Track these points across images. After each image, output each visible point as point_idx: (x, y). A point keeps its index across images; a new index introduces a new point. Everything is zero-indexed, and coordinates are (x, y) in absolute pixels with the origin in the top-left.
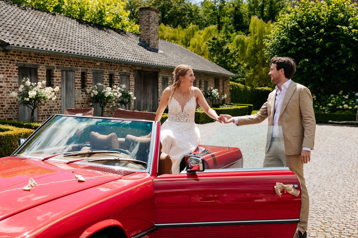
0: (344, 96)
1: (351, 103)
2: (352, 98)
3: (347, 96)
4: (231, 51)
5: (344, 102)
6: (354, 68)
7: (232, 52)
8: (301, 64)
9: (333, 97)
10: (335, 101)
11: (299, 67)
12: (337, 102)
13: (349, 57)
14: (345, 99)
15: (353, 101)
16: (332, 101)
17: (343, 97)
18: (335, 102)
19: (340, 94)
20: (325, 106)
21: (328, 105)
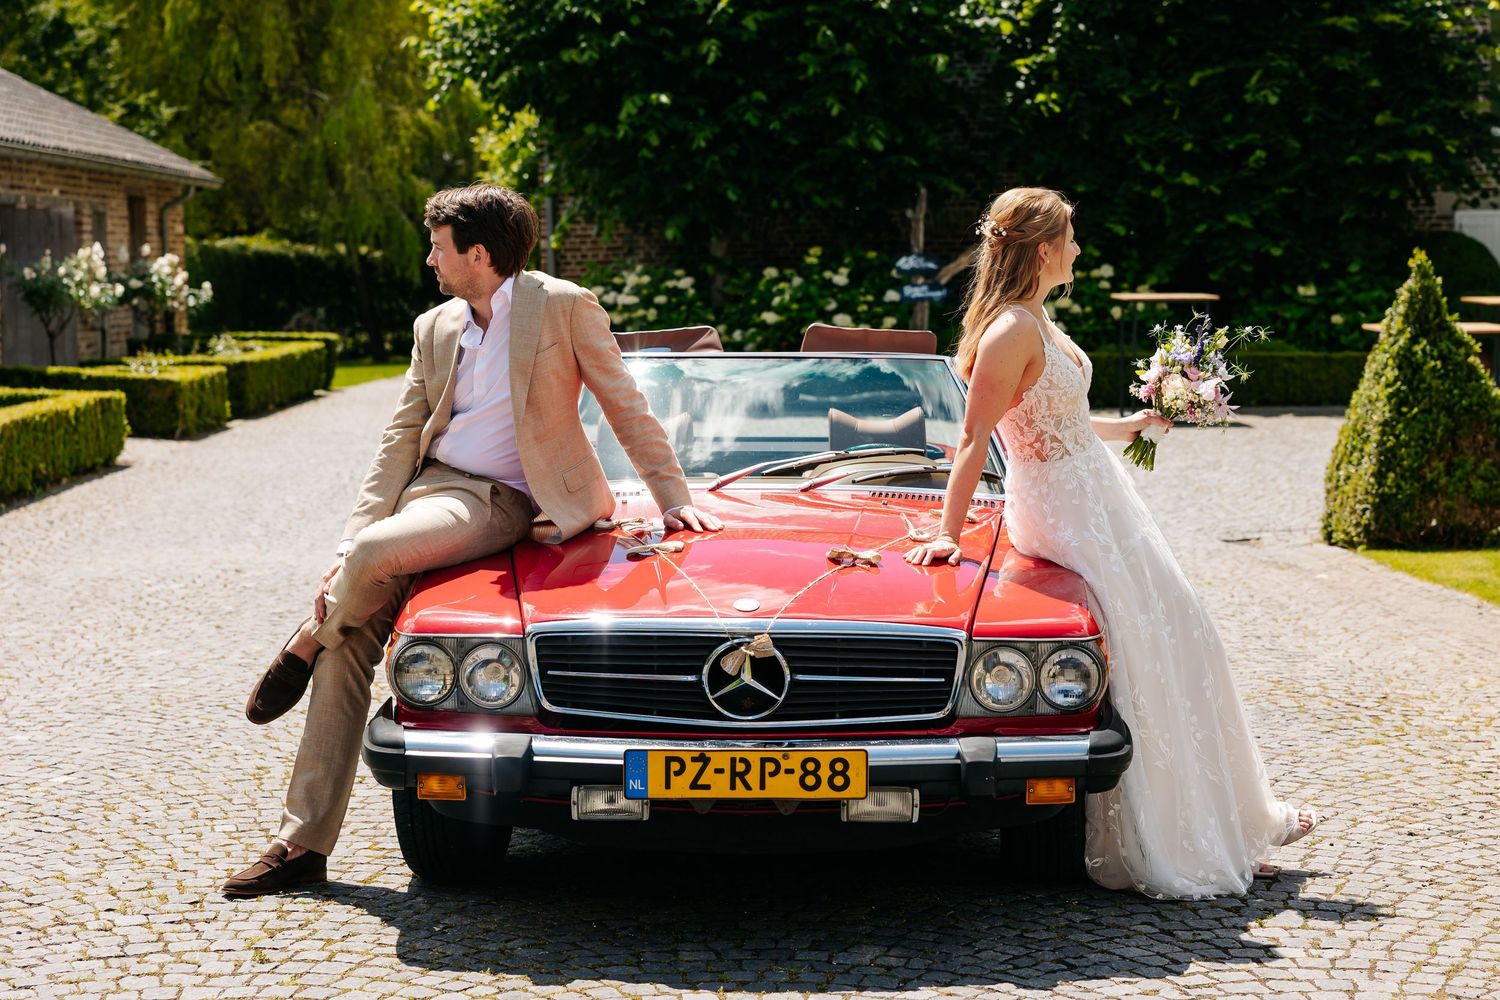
0: (828, 274)
1: (864, 308)
2: (866, 283)
3: (844, 271)
4: (80, 34)
5: (832, 306)
6: (882, 140)
7: (86, 36)
8: (629, 116)
9: (776, 281)
10: (793, 299)
11: (621, 134)
12: (799, 301)
13: (859, 85)
14: (835, 286)
15: (870, 298)
16: (776, 301)
17: (824, 279)
18: (795, 306)
19: (811, 266)
20: (744, 327)
21: (757, 320)
